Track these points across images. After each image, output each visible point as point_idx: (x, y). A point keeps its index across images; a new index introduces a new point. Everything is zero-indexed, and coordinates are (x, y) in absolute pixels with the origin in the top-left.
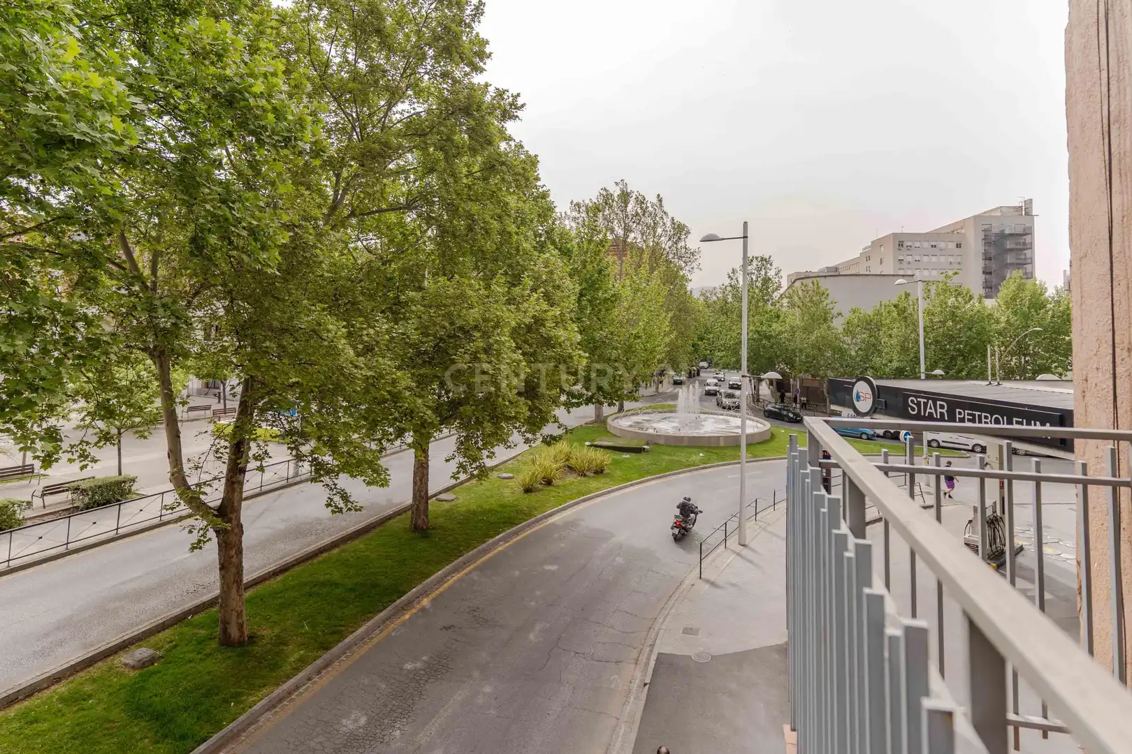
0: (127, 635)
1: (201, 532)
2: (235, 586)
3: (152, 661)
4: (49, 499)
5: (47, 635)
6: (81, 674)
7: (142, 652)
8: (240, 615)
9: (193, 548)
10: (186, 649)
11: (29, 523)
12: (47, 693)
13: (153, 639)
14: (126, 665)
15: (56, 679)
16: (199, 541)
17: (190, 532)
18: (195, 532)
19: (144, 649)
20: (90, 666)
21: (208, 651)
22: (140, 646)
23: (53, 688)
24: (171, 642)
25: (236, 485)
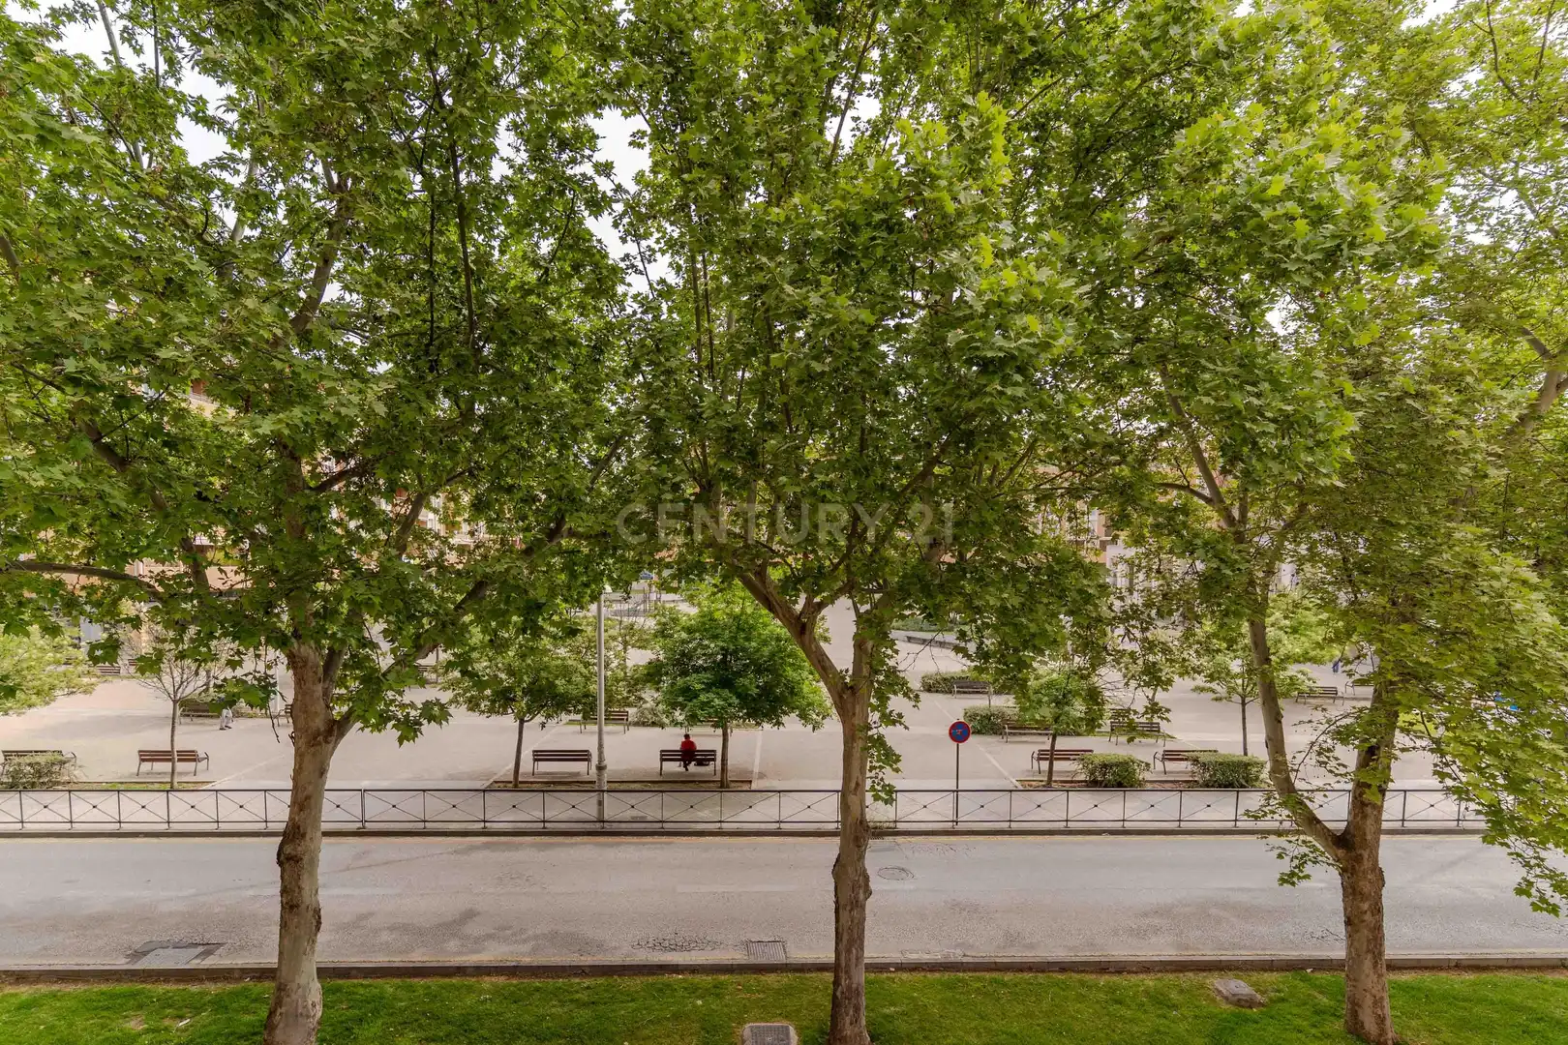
0: (1226, 956)
1: (1296, 862)
2: (1369, 956)
3: (1250, 1003)
4: (1171, 766)
5: (1146, 915)
6: (1171, 976)
7: (1239, 986)
8: (1378, 1002)
9: (1283, 881)
10: (1295, 1011)
11: (1149, 786)
12: (1134, 979)
13: (1255, 976)
14: (1220, 992)
15: (1146, 968)
16: (1292, 874)
17: (1280, 856)
18: (1287, 859)
19: (1242, 984)
20: (1181, 971)
21: (1327, 1029)
22: (1238, 977)
23: (1141, 976)
24: (1279, 991)
25: (1369, 810)
